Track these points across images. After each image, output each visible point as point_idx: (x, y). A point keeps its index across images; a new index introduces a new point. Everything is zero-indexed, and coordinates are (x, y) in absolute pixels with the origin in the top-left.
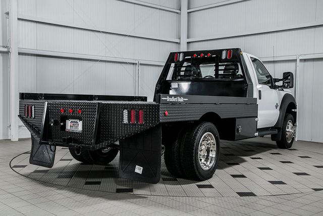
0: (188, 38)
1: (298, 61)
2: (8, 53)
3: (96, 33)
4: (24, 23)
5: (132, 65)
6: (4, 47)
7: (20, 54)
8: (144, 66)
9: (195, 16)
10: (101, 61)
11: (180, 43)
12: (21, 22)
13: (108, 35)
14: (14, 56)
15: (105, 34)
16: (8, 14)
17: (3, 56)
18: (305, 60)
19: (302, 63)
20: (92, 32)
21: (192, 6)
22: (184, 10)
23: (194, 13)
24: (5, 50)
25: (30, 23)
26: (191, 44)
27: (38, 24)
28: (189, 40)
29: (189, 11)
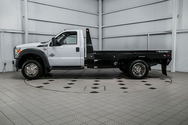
0: (102, 25)
1: (149, 35)
2: (24, 33)
3: (62, 24)
4: (31, 20)
6: (22, 31)
7: (29, 34)
11: (99, 28)
12: (29, 20)
14: (27, 34)
16: (24, 17)
17: (22, 35)
20: (60, 24)
21: (103, 12)
22: (100, 14)
23: (105, 15)
24: (23, 32)
25: (33, 21)
26: (104, 28)
27: (37, 21)
28: (103, 27)
29: (102, 14)
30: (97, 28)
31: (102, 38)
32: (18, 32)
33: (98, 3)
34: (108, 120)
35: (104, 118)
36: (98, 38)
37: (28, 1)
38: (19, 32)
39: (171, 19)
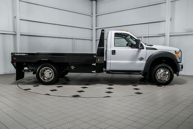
0: (96, 27)
1: (142, 37)
2: (16, 34)
3: (55, 25)
4: (22, 21)
5: (71, 39)
6: (14, 32)
7: (21, 35)
8: (77, 40)
9: (99, 17)
10: (58, 37)
11: (92, 29)
12: (21, 21)
13: (60, 26)
14: (18, 36)
15: (59, 26)
16: (15, 17)
17: (14, 36)
18: (145, 37)
19: (144, 38)
20: (53, 25)
21: (97, 13)
22: (94, 15)
23: (99, 16)
24: (15, 33)
25: (25, 21)
26: (97, 30)
27: (29, 22)
28: (96, 28)
29: (96, 15)
30: (91, 29)
31: (96, 39)
32: (9, 33)
33: (92, 3)
34: (108, 126)
35: (104, 124)
36: (92, 39)
37: (19, 1)
38: (11, 33)
39: (164, 22)
